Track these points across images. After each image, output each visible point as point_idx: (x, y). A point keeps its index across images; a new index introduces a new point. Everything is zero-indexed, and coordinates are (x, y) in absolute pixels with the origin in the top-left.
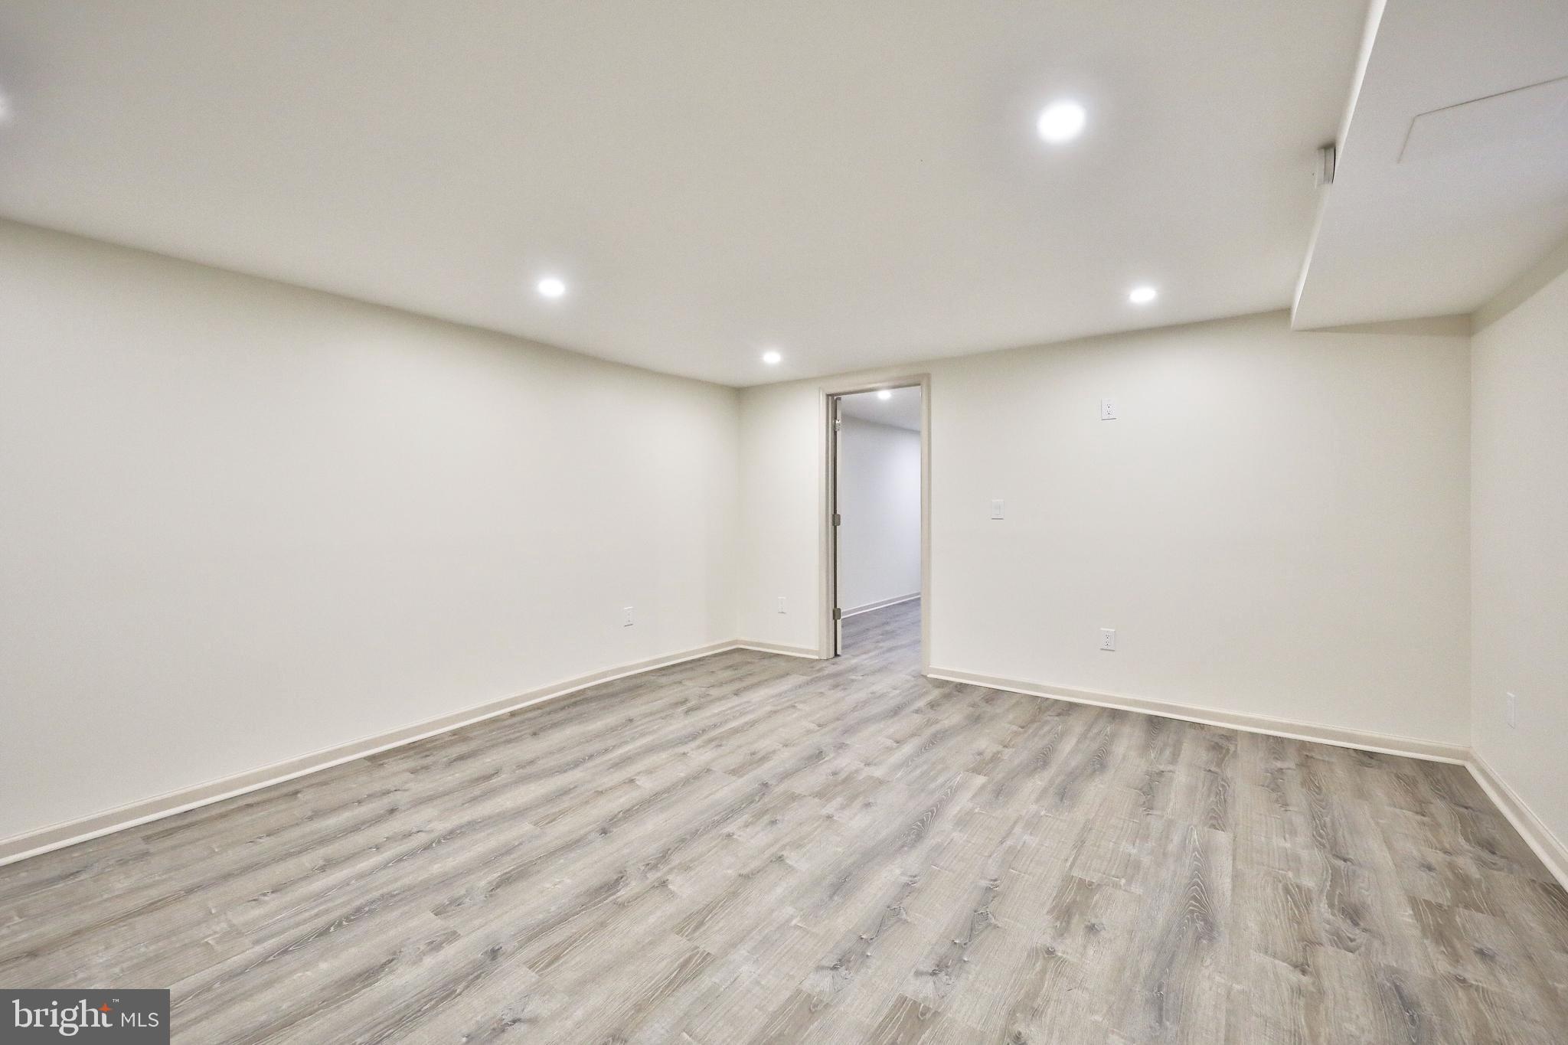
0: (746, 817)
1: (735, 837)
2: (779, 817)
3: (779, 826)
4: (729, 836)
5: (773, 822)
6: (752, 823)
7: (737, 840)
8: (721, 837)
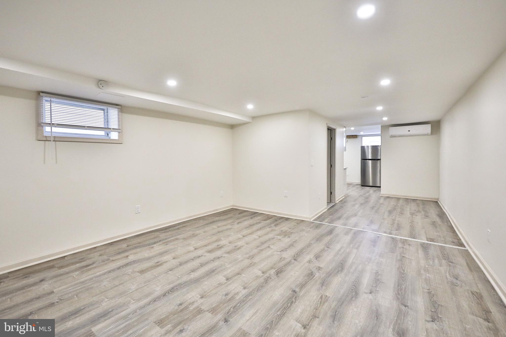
0: (238, 297)
1: (243, 288)
2: (224, 297)
3: (224, 293)
4: (245, 288)
5: (227, 295)
6: (235, 294)
7: (242, 286)
8: (248, 287)
